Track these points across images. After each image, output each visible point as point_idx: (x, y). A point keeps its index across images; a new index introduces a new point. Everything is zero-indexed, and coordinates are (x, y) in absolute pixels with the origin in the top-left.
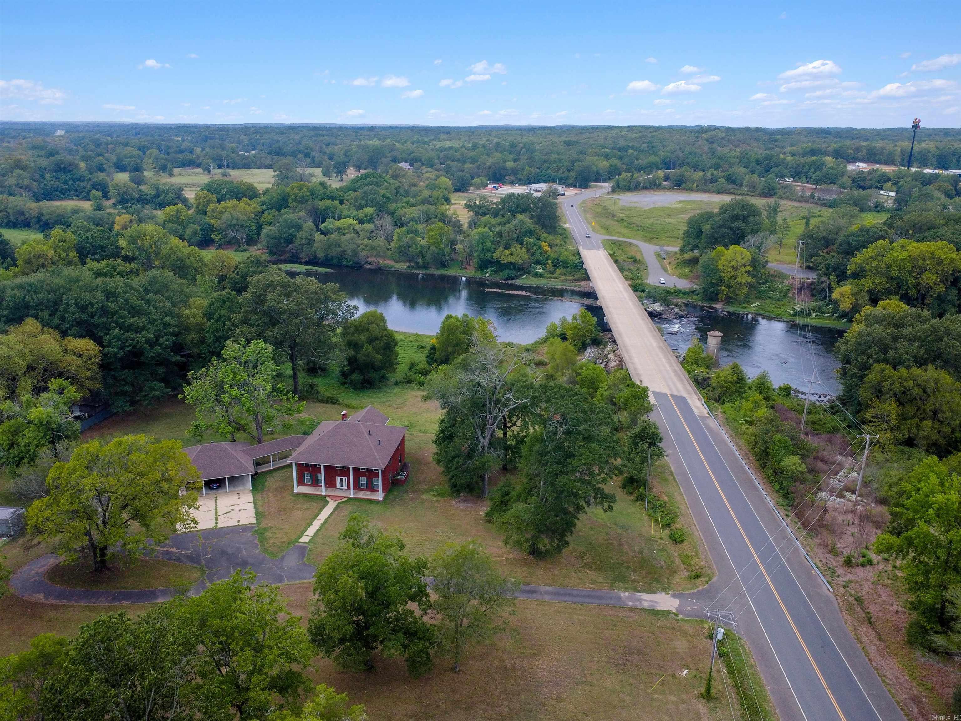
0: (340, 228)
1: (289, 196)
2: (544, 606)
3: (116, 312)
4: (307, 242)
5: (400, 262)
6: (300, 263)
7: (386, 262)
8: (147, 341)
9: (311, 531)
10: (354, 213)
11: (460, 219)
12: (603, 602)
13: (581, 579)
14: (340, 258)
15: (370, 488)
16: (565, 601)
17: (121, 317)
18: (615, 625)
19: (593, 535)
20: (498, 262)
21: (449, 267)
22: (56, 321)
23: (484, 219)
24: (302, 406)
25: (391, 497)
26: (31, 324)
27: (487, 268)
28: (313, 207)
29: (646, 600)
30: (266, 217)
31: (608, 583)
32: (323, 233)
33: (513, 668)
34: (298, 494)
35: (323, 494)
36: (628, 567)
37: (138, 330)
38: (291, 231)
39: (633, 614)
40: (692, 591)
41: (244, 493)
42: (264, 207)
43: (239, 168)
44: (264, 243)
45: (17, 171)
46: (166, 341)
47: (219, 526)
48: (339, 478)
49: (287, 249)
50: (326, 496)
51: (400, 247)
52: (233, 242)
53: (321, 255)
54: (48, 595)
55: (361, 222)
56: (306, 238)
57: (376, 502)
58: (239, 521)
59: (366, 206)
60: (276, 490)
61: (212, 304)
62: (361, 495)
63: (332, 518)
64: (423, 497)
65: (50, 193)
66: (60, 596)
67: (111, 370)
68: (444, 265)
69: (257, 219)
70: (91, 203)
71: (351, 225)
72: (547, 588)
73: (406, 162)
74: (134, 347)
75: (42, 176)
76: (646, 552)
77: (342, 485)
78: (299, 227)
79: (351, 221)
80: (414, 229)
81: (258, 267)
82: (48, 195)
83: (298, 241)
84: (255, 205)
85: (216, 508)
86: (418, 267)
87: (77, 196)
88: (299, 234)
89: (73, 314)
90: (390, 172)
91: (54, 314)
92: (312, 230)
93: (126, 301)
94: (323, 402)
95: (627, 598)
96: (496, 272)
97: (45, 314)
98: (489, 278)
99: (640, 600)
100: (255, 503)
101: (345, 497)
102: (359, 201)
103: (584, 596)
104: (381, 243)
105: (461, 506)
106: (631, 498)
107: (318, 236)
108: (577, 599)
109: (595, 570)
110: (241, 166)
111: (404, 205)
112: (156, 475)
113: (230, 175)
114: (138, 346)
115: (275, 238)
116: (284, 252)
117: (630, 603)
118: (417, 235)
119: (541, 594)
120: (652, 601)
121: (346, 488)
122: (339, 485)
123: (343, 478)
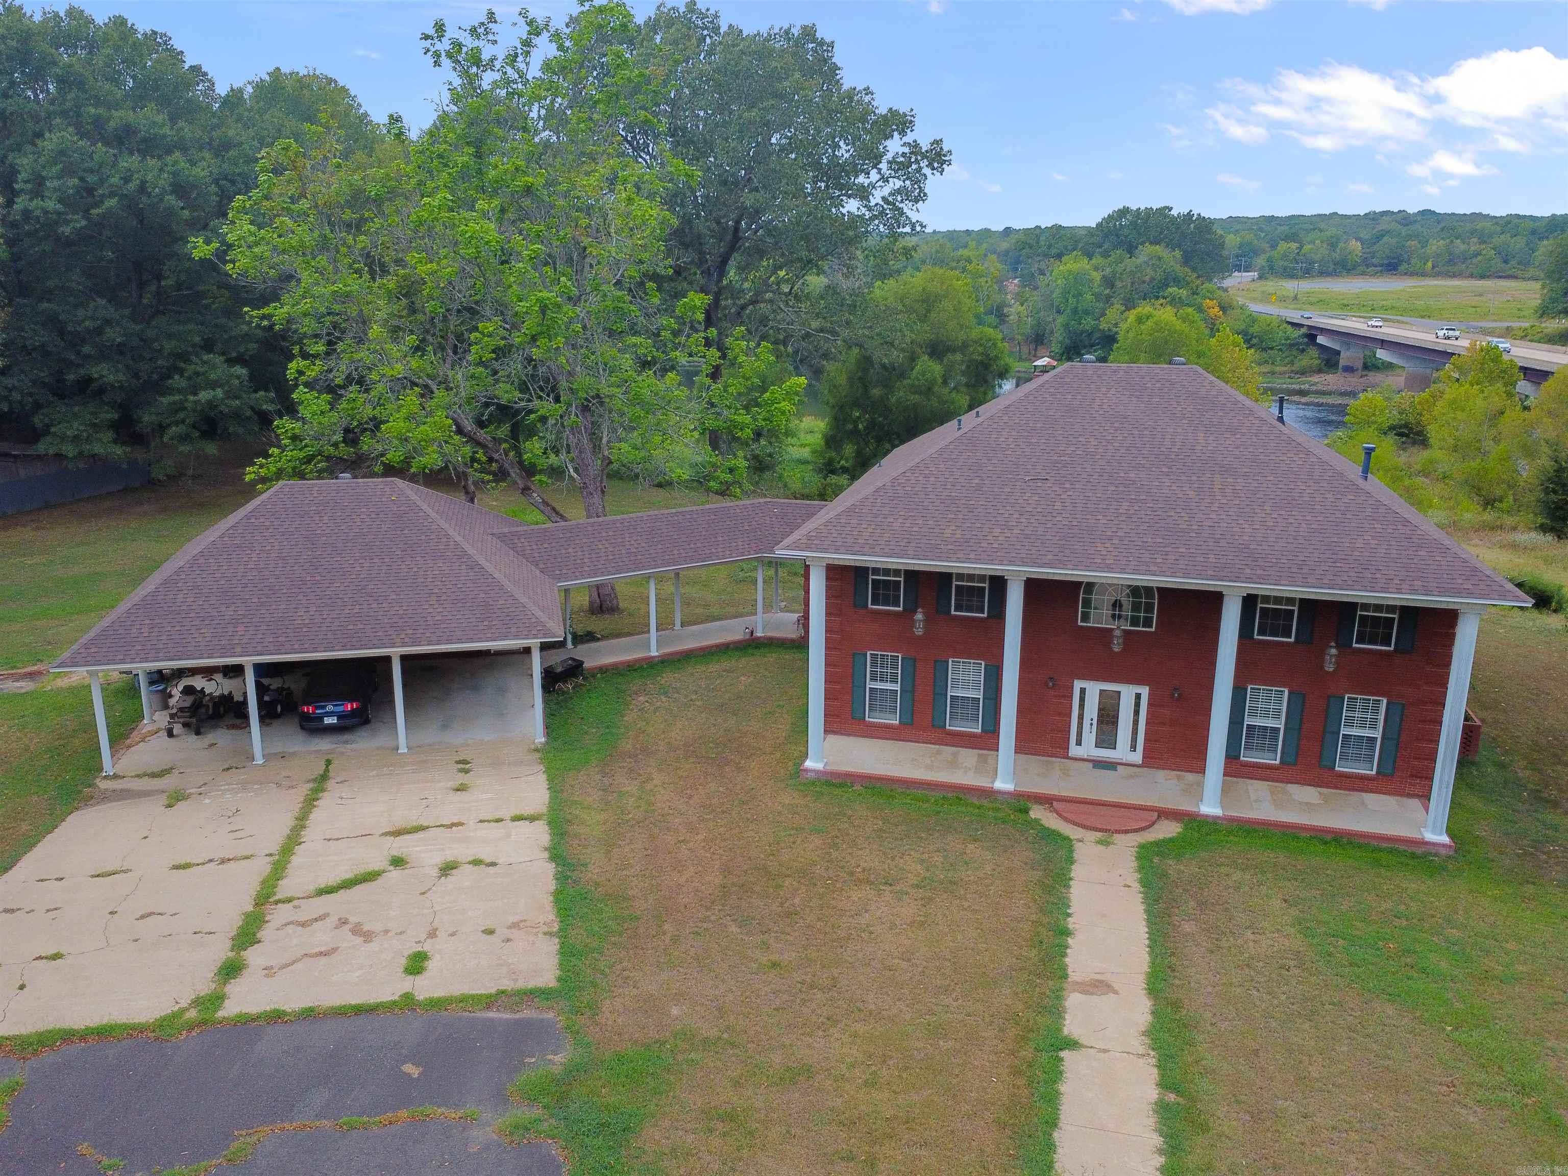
35: (1006, 784)
41: (497, 763)
50: (1024, 799)
77: (1106, 738)
101: (1165, 814)
121: (1137, 757)
122: (1089, 737)
123: (1119, 693)
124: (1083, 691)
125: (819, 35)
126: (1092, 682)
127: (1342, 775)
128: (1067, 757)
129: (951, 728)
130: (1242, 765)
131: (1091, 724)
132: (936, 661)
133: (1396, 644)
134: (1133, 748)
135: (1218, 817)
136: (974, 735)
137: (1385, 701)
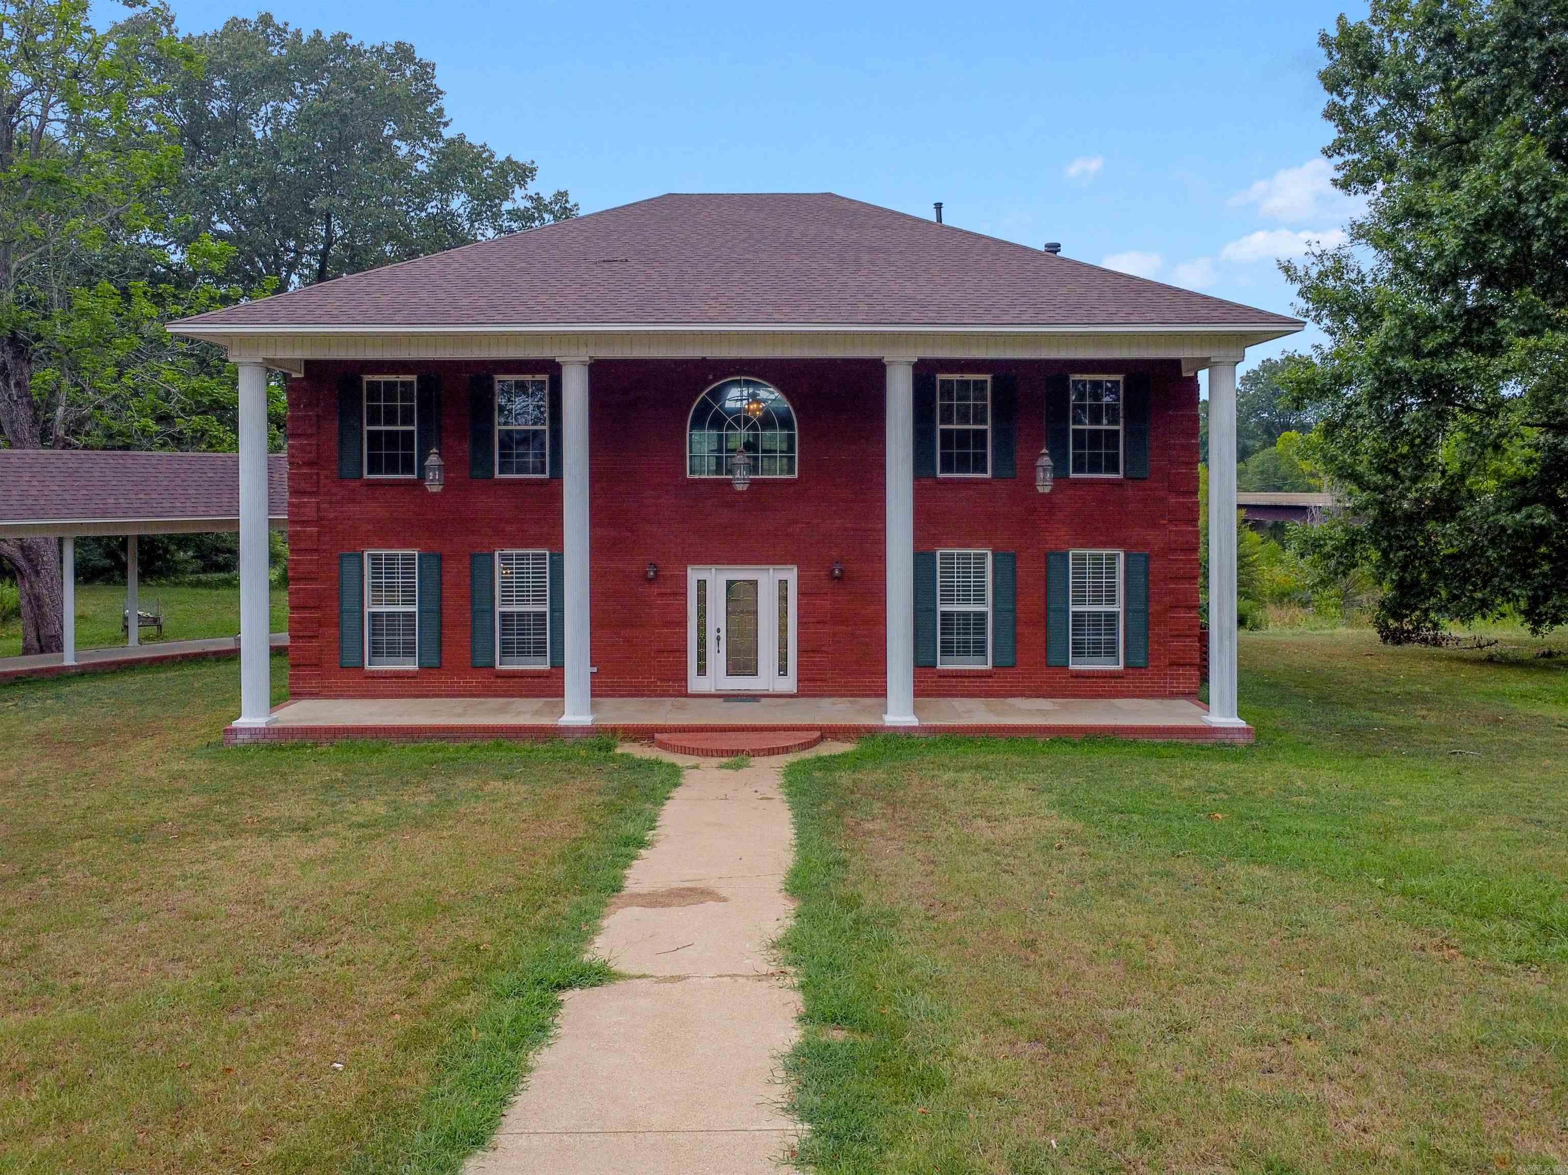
121: (789, 684)
122: (717, 660)
123: (754, 583)
124: (702, 585)
125: (418, 56)
126: (713, 568)
127: (1078, 675)
128: (687, 695)
129: (504, 667)
130: (940, 677)
131: (718, 639)
132: (472, 556)
133: (1125, 471)
134: (783, 670)
135: (913, 728)
136: (538, 675)
137: (1122, 555)
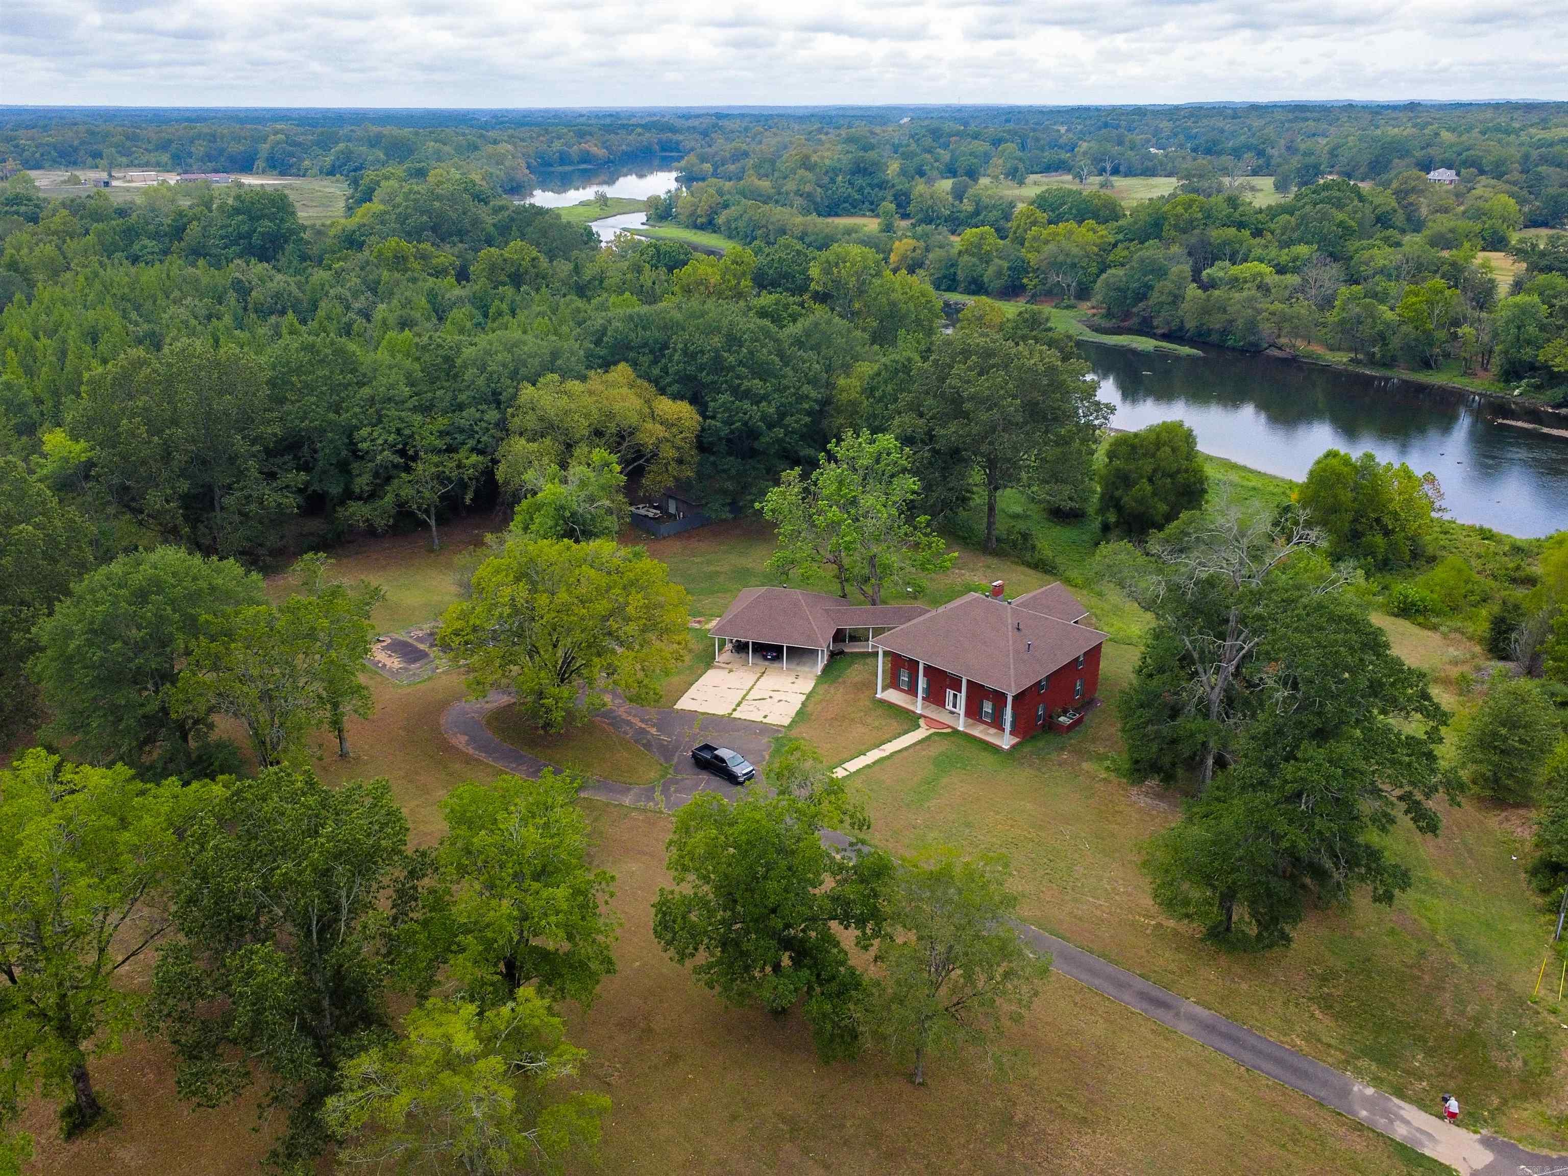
0: (1236, 279)
1: (1165, 219)
2: (1167, 1039)
3: (732, 368)
4: (1171, 299)
5: (1339, 350)
6: (1154, 336)
7: (1310, 348)
8: (763, 418)
9: (854, 765)
10: (1273, 252)
11: (1494, 276)
12: (1300, 1083)
13: (1287, 1021)
14: (1224, 332)
15: (997, 723)
16: (1217, 1049)
17: (738, 377)
18: (1295, 1142)
19: (1385, 946)
20: (1547, 368)
21: (1439, 369)
22: (656, 371)
23: (1542, 278)
24: (950, 560)
25: (1027, 749)
26: (622, 371)
27: (1520, 378)
28: (1202, 241)
29: (1407, 1122)
30: (1120, 252)
31: (1343, 1052)
32: (1204, 287)
33: (1024, 1126)
34: (882, 702)
35: (919, 711)
36: (1422, 1039)
37: (757, 400)
38: (1147, 279)
39: (1355, 1136)
40: (1545, 1152)
41: (805, 678)
42: (1121, 237)
43: (1135, 175)
44: (1099, 297)
45: (801, 172)
46: (796, 422)
47: (736, 715)
48: (952, 692)
49: (1135, 310)
50: (921, 716)
51: (1343, 322)
52: (1055, 291)
53: (1191, 324)
54: (473, 740)
55: (1281, 270)
56: (1170, 293)
57: (995, 749)
58: (765, 717)
59: (1300, 241)
60: (855, 685)
61: (878, 374)
62: (978, 731)
63: (905, 754)
64: (1085, 765)
65: (837, 205)
66: (484, 747)
67: (713, 453)
68: (1427, 364)
69: (1101, 256)
70: (879, 220)
71: (1260, 274)
72: (1199, 1010)
73: (1449, 168)
74: (745, 424)
75: (833, 181)
76: (1491, 1024)
77: (955, 706)
78: (1161, 272)
79: (1264, 268)
80: (1379, 289)
81: (1032, 331)
82: (833, 209)
83: (1155, 297)
84: (1104, 233)
85: (752, 688)
86: (1372, 361)
87: (873, 211)
88: (1158, 286)
89: (676, 363)
90: (1395, 185)
91: (657, 363)
92: (1185, 278)
93: (751, 353)
94: (1029, 565)
95: (1366, 1100)
96: (1538, 388)
97: (645, 360)
98: (1519, 400)
99: (1392, 1116)
100: (809, 696)
101: (949, 727)
102: (1288, 233)
103: (1269, 1057)
104: (1303, 311)
105: (1144, 801)
106: (1540, 901)
107: (1192, 290)
108: (1247, 1056)
109: (1336, 1017)
110: (1139, 172)
111: (1378, 242)
112: (602, 606)
113: (1112, 186)
114: (750, 423)
115: (1118, 289)
116: (1127, 315)
117: (1364, 1113)
118: (1382, 301)
119: (1177, 1014)
120: (1419, 1130)
131: (951, 701)
135: (962, 731)
